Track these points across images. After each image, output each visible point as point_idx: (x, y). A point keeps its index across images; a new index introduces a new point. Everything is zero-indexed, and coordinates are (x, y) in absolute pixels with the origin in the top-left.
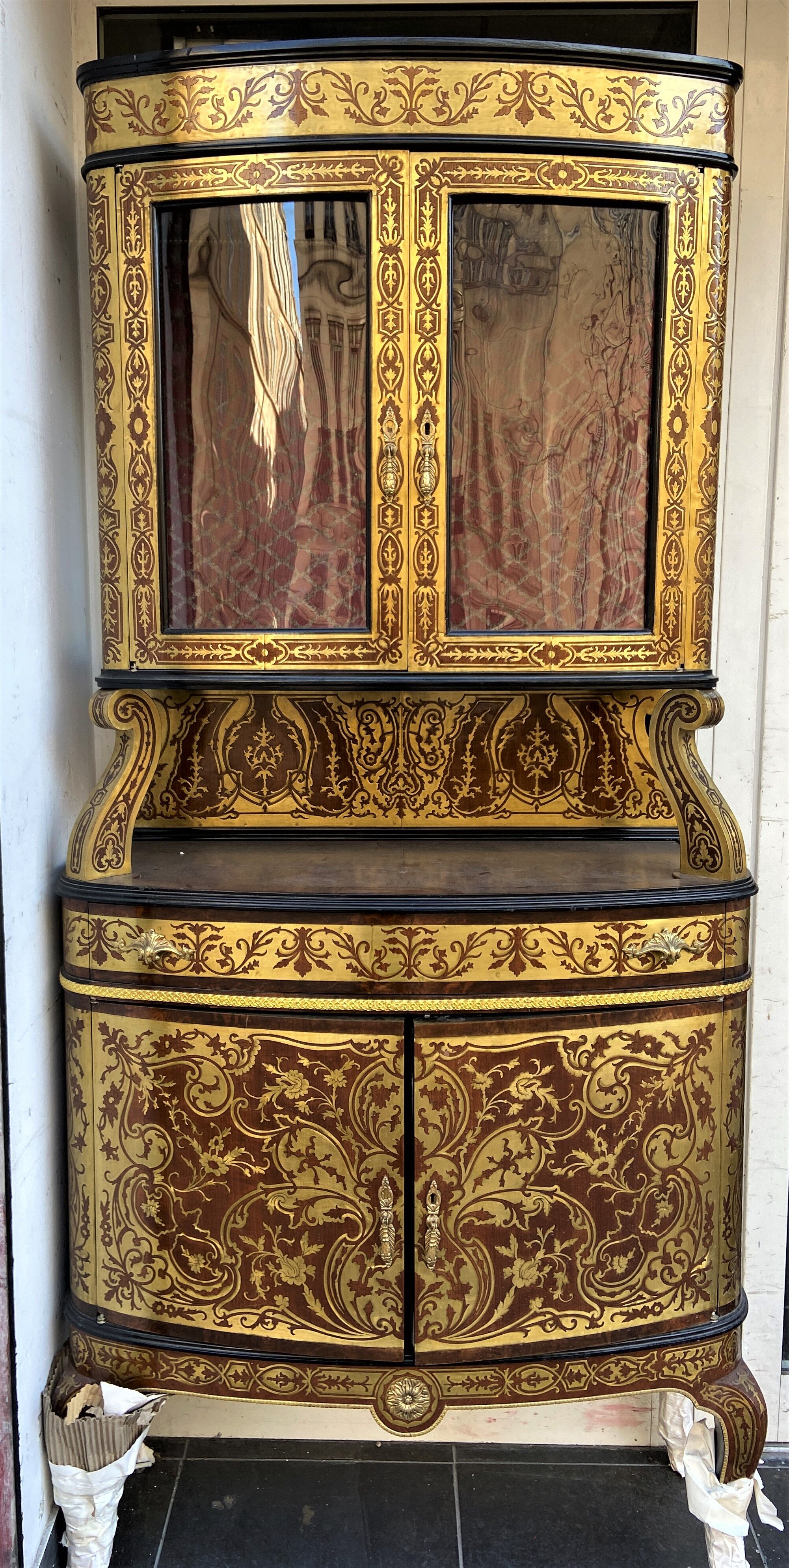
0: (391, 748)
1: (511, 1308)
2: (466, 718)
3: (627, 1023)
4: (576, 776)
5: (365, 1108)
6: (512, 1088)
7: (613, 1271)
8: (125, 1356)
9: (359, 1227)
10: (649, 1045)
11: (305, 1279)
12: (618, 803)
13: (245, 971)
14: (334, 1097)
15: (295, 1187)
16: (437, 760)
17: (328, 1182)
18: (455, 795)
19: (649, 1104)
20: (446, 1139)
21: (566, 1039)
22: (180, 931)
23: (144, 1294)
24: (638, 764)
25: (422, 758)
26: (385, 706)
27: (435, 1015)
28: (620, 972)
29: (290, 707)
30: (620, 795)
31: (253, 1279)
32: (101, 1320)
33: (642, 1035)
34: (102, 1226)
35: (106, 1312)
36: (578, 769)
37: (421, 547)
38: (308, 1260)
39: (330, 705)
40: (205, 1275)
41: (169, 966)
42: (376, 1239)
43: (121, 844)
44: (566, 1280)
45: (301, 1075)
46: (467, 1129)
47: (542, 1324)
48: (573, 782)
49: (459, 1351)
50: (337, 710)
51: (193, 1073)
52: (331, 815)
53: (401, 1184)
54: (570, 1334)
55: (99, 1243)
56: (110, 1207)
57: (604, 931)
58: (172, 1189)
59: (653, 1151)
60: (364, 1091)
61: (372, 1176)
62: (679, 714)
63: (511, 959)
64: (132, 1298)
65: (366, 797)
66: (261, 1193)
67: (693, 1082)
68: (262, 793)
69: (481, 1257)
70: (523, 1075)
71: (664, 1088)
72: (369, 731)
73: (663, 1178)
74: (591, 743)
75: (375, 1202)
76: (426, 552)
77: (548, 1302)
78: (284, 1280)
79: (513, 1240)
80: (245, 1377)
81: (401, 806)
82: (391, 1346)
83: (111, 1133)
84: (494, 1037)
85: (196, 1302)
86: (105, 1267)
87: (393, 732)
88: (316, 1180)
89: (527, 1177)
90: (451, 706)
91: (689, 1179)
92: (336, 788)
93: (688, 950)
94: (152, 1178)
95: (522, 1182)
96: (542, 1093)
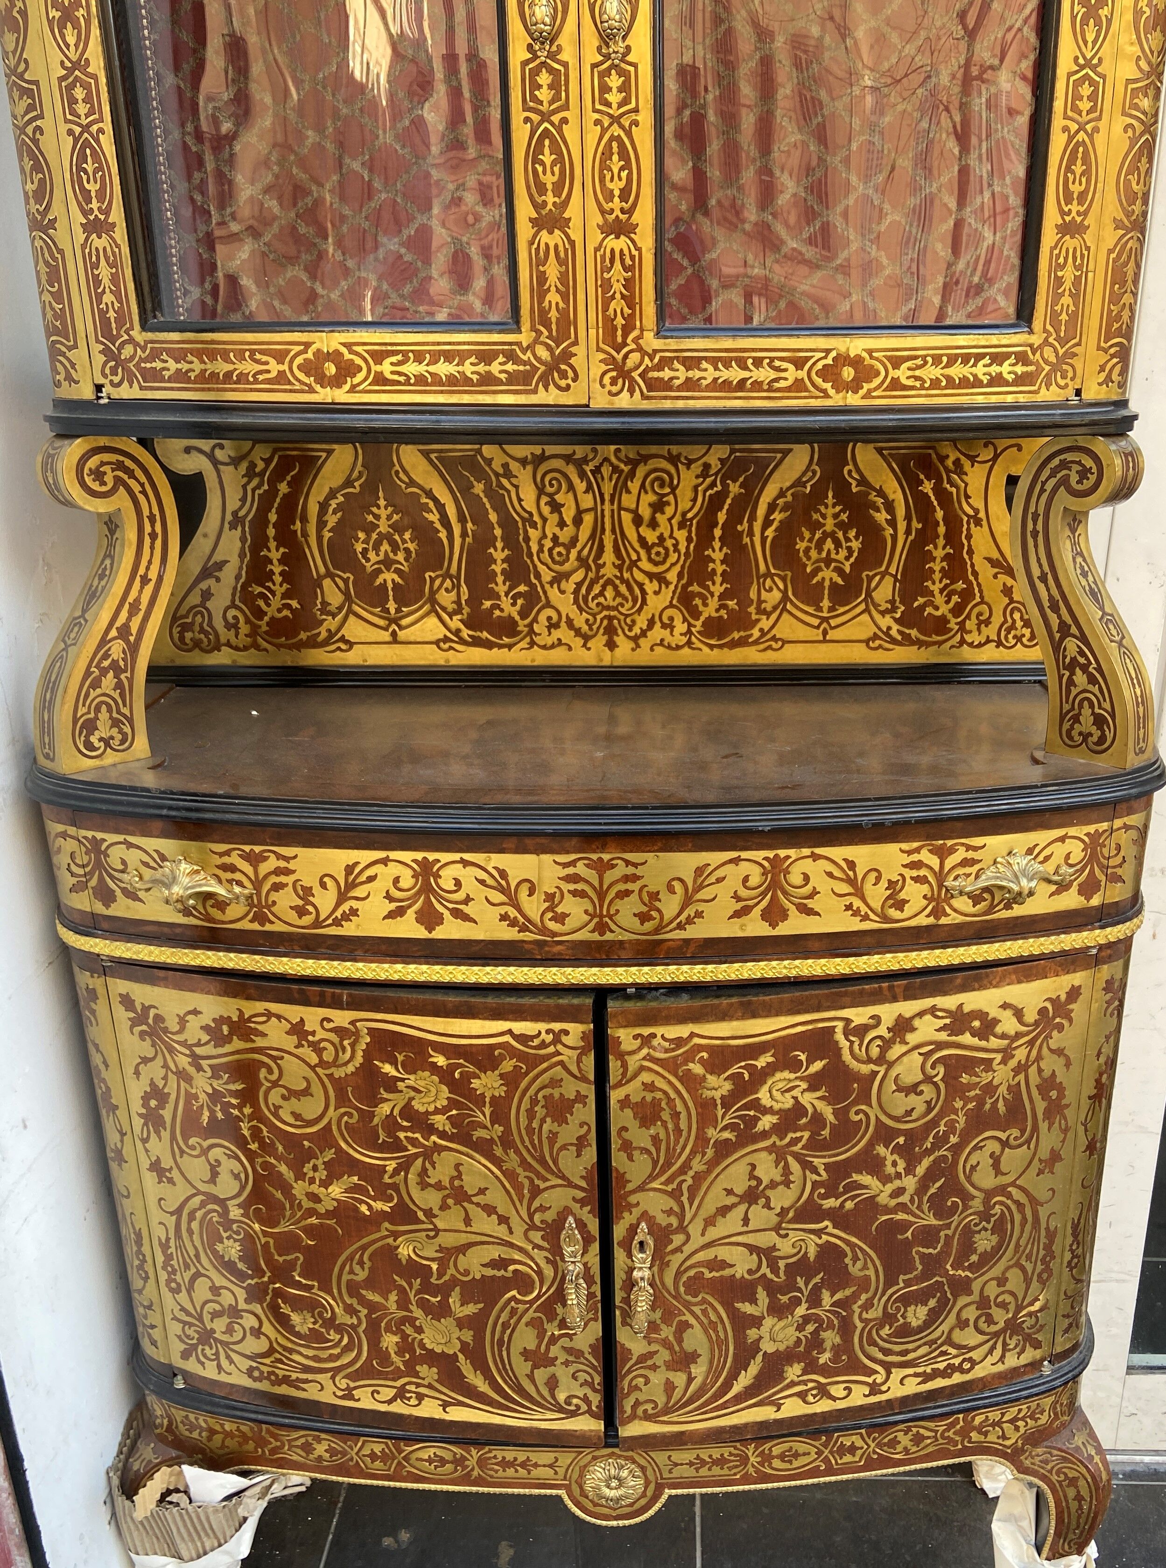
0: (592, 537)
1: (756, 1377)
2: (713, 485)
3: (945, 993)
4: (889, 581)
5: (535, 1124)
6: (763, 1095)
7: (907, 1325)
8: (218, 1428)
9: (533, 1282)
10: (976, 1024)
11: (459, 1346)
12: (953, 624)
13: (337, 923)
14: (487, 1111)
15: (437, 1231)
16: (667, 555)
17: (486, 1224)
18: (696, 614)
19: (970, 1106)
20: (657, 1169)
21: (848, 1021)
22: (226, 860)
23: (232, 1354)
24: (989, 560)
25: (643, 553)
26: (579, 464)
27: (644, 990)
28: (937, 918)
29: (423, 464)
30: (957, 611)
31: (384, 1345)
32: (180, 1384)
33: (966, 1009)
34: (164, 1268)
35: (186, 1375)
36: (892, 570)
37: (607, 154)
38: (461, 1324)
39: (489, 462)
40: (315, 1337)
41: (215, 913)
42: (560, 1296)
43: (126, 711)
44: (838, 1340)
45: (436, 1078)
46: (693, 1153)
47: (802, 1395)
48: (884, 591)
49: (682, 1433)
50: (501, 471)
51: (270, 1071)
52: (500, 646)
53: (594, 1226)
54: (841, 1405)
55: (164, 1289)
56: (172, 1243)
57: (915, 857)
58: (257, 1226)
59: (973, 1168)
60: (534, 1101)
61: (550, 1216)
62: (1065, 482)
63: (764, 903)
64: (218, 1359)
65: (555, 617)
66: (387, 1237)
67: (1040, 1071)
68: (387, 611)
69: (713, 1317)
70: (779, 1075)
71: (995, 1082)
72: (556, 507)
73: (986, 1202)
74: (916, 525)
75: (556, 1251)
76: (616, 163)
77: (811, 1367)
78: (429, 1346)
79: (762, 1295)
80: (385, 1457)
81: (610, 631)
82: (586, 1428)
83: (159, 1147)
84: (735, 1024)
85: (307, 1369)
86: (175, 1318)
87: (594, 509)
88: (468, 1221)
89: (784, 1212)
90: (689, 463)
91: (1023, 1199)
92: (506, 603)
93: (1049, 881)
94: (226, 1211)
95: (776, 1219)
96: (808, 1099)
